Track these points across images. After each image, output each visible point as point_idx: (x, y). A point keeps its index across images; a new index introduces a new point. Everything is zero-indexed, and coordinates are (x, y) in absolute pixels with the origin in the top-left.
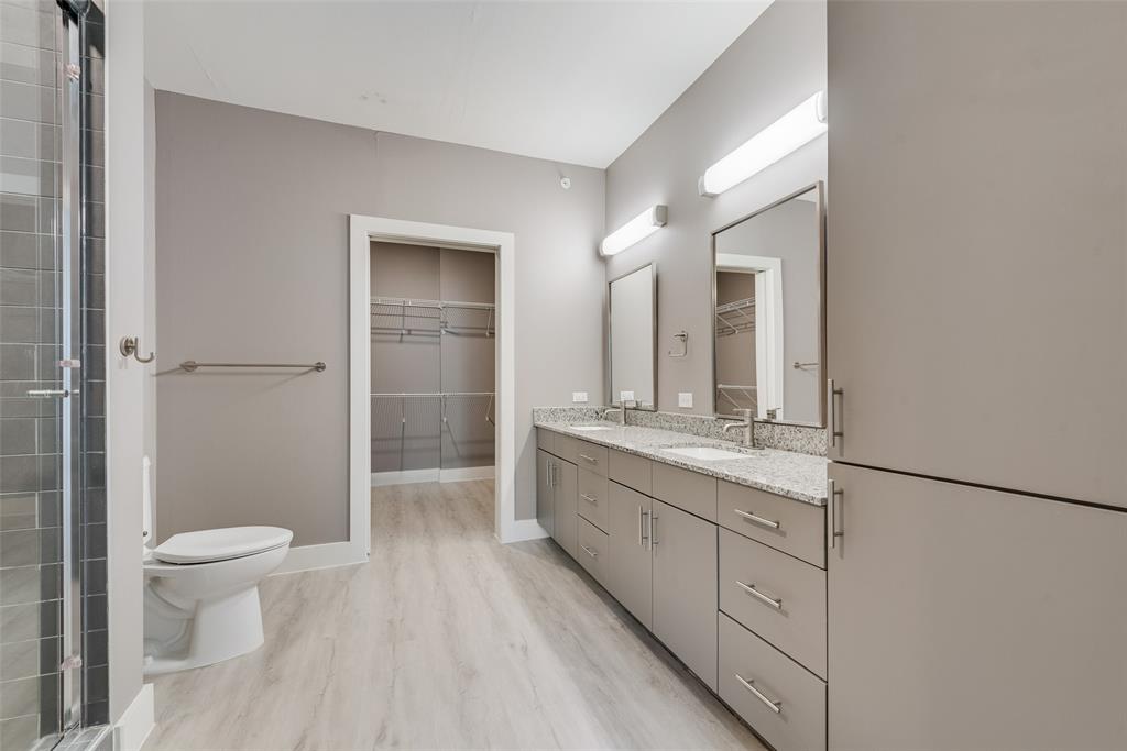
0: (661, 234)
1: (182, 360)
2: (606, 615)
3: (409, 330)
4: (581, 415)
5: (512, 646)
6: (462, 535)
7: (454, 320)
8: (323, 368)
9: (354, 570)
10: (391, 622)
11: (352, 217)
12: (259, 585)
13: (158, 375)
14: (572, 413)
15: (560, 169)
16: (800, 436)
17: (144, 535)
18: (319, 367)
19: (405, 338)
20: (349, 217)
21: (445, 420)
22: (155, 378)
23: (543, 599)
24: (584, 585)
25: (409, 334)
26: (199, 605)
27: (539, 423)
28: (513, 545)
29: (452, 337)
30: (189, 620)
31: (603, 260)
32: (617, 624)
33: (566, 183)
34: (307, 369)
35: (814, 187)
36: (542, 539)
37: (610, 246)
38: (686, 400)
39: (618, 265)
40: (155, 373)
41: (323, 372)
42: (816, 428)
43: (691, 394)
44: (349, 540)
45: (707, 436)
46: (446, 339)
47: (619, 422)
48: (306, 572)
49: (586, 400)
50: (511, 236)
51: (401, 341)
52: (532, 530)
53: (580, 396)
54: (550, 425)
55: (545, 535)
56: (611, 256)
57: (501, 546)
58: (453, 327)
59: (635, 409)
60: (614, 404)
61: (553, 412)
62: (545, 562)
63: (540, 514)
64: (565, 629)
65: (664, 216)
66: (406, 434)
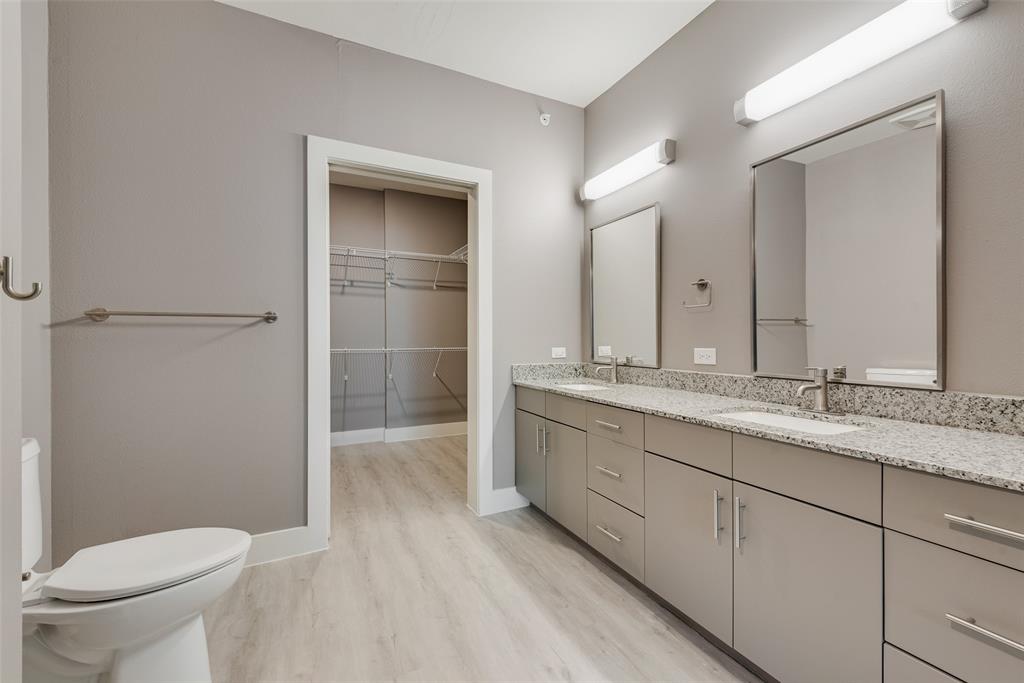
0: (668, 173)
1: (90, 308)
2: (642, 613)
3: (352, 281)
4: (560, 372)
5: (549, 670)
6: (430, 507)
7: (400, 271)
8: (275, 319)
9: (314, 562)
10: (381, 641)
11: (310, 138)
12: (204, 612)
13: (52, 326)
14: (551, 370)
15: (540, 104)
16: (901, 400)
17: (25, 578)
18: (270, 318)
19: (347, 290)
20: (305, 139)
21: (390, 376)
22: (49, 331)
23: (556, 591)
24: (596, 571)
25: (352, 285)
26: (116, 657)
27: (518, 381)
28: (492, 517)
29: (398, 289)
30: (101, 675)
31: (581, 203)
32: (661, 626)
33: (546, 119)
34: (258, 319)
35: (934, 97)
36: (520, 509)
37: (592, 190)
38: (705, 355)
39: (599, 210)
40: (48, 323)
41: (273, 325)
42: (931, 391)
43: (714, 350)
44: (306, 524)
45: (741, 397)
46: (391, 291)
47: (609, 380)
48: (253, 568)
49: (564, 356)
50: (489, 173)
51: (343, 293)
52: (511, 500)
53: (559, 352)
54: (529, 382)
55: (527, 504)
56: (592, 201)
57: (479, 520)
58: (399, 279)
59: (625, 365)
60: (596, 359)
61: (532, 369)
62: (536, 538)
63: (519, 481)
64: (602, 638)
65: (673, 153)
66: (348, 392)
